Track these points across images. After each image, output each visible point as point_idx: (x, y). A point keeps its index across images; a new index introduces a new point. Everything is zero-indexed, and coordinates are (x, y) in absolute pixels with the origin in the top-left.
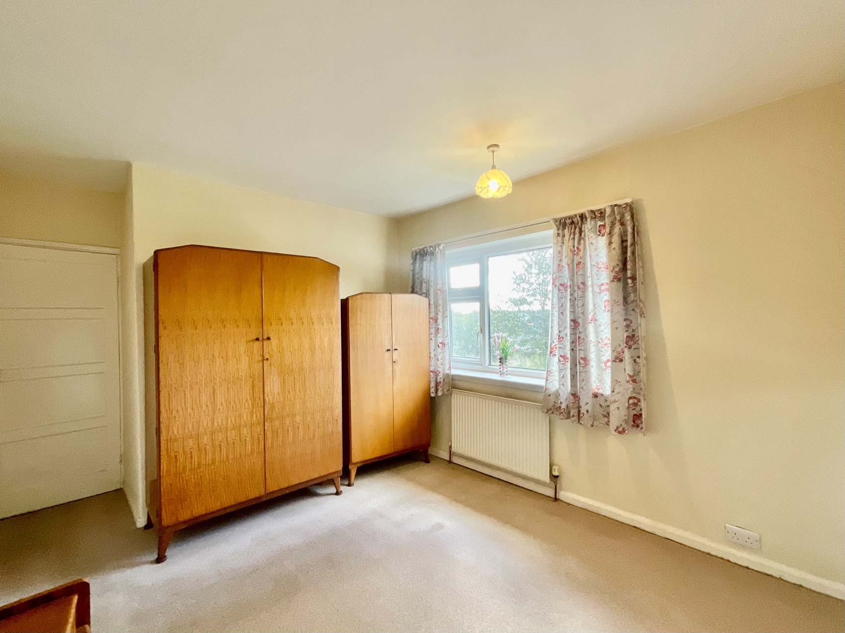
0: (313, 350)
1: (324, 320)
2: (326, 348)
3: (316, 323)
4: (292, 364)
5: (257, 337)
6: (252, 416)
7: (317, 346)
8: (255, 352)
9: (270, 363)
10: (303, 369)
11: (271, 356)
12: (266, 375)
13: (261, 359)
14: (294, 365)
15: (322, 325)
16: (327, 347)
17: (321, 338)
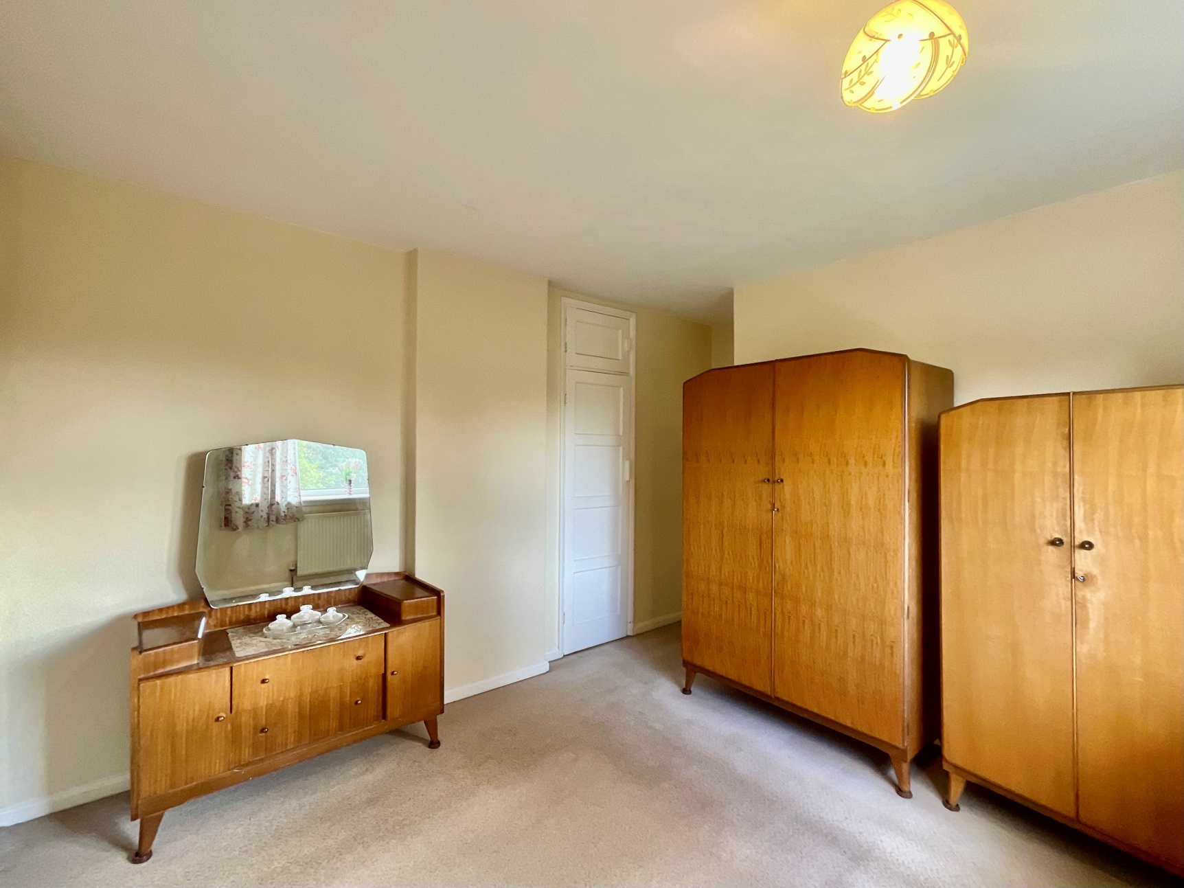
0: (846, 509)
1: (869, 459)
2: (872, 510)
3: (852, 461)
4: (812, 525)
5: (767, 477)
6: (758, 582)
7: (853, 502)
8: (764, 497)
9: (782, 516)
10: (828, 536)
11: (784, 507)
12: (776, 531)
13: (769, 506)
14: (814, 525)
15: (863, 468)
16: (872, 508)
17: (860, 489)
